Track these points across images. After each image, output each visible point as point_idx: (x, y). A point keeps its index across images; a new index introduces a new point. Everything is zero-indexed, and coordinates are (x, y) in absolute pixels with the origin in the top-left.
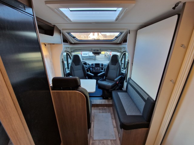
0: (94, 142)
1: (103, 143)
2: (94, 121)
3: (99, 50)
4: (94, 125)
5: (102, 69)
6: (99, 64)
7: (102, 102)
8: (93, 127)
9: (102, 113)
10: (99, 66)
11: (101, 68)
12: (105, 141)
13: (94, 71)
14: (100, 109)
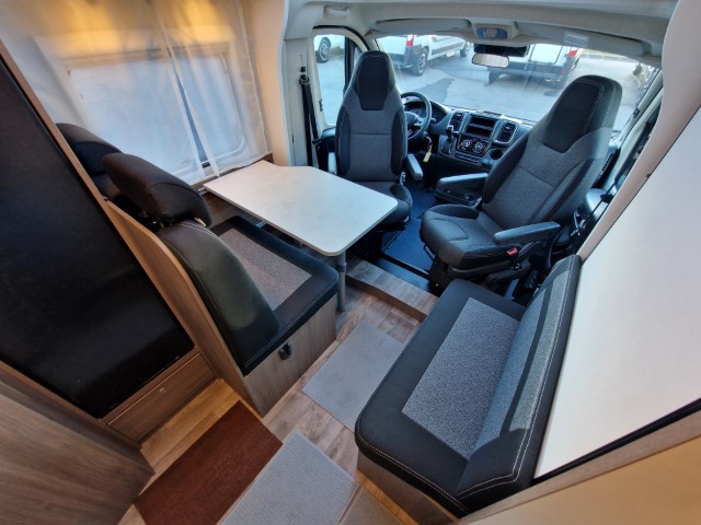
0: (299, 395)
1: (319, 417)
2: (341, 342)
3: (513, 32)
4: (332, 352)
5: (496, 155)
6: (491, 122)
7: (410, 296)
8: (328, 357)
9: (388, 333)
10: (488, 133)
11: (494, 145)
12: (327, 417)
13: (452, 154)
14: (390, 316)
